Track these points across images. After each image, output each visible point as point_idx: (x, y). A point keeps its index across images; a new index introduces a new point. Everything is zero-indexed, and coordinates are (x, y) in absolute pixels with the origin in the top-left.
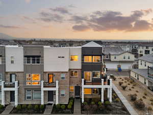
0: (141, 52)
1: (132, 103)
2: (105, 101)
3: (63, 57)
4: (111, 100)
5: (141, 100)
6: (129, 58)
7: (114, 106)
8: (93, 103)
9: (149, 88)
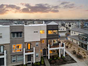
3: (37, 32)
5: (78, 53)
6: (63, 30)
7: (67, 59)
8: (55, 58)
9: (79, 46)
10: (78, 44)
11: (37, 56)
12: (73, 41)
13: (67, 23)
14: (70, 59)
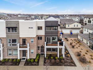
0: (85, 21)
1: (78, 57)
2: (60, 56)
3: (32, 28)
4: (64, 56)
5: (84, 55)
7: (65, 60)
8: (52, 57)
9: (89, 47)
10: (88, 44)
11: (32, 53)
12: (83, 40)
13: (86, 19)
14: (70, 61)
